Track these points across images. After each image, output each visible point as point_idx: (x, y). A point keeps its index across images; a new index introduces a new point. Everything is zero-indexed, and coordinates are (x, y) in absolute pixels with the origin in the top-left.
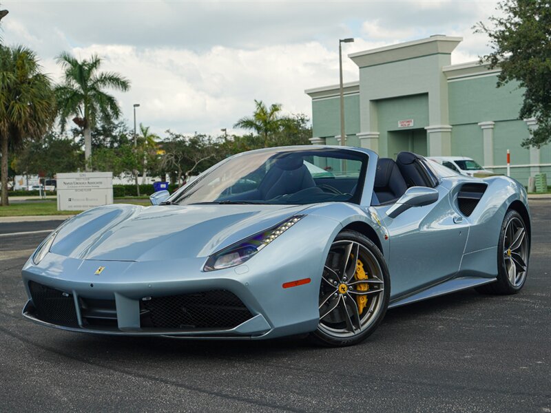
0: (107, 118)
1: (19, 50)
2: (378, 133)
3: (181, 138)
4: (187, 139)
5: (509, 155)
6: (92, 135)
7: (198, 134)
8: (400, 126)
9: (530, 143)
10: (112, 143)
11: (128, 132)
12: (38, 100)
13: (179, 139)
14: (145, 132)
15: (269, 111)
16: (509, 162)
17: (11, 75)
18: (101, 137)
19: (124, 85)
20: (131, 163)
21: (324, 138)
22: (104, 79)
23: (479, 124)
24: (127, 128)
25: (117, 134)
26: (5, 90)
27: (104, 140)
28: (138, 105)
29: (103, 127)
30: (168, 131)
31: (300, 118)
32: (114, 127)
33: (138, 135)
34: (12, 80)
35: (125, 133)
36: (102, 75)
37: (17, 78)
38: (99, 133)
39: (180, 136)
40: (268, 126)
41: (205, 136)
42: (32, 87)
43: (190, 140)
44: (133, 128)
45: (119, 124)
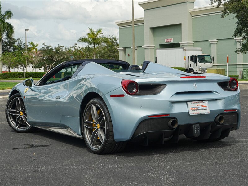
2: (154, 46)
3: (51, 47)
4: (54, 48)
5: (228, 57)
6: (3, 45)
7: (60, 45)
8: (166, 42)
9: (240, 51)
10: (14, 50)
11: (22, 44)
13: (49, 48)
15: (95, 33)
16: (228, 62)
18: (9, 47)
20: (20, 61)
21: (125, 48)
23: (209, 41)
24: (22, 42)
25: (17, 45)
27: (10, 48)
28: (28, 30)
29: (9, 41)
30: (44, 44)
31: (113, 38)
32: (15, 41)
33: (28, 46)
35: (21, 45)
38: (7, 45)
39: (50, 46)
40: (95, 41)
41: (63, 46)
43: (55, 49)
44: (25, 42)
45: (18, 39)
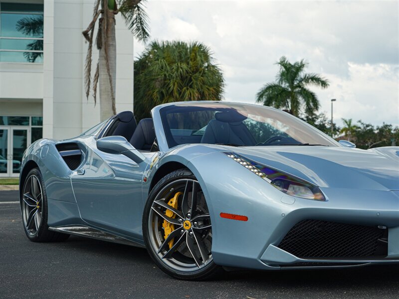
0: (309, 110)
1: (195, 45)
3: (370, 127)
4: (375, 128)
7: (385, 124)
11: (327, 122)
12: (207, 86)
13: (368, 128)
14: (349, 123)
17: (184, 66)
19: (324, 84)
22: (308, 79)
24: (327, 118)
25: (319, 123)
26: (178, 78)
28: (334, 100)
29: (307, 117)
30: (360, 121)
32: (315, 118)
34: (184, 70)
35: (324, 123)
36: (306, 76)
37: (190, 68)
39: (369, 125)
41: (391, 125)
42: (202, 76)
43: (379, 129)
44: (331, 119)
45: (320, 115)
